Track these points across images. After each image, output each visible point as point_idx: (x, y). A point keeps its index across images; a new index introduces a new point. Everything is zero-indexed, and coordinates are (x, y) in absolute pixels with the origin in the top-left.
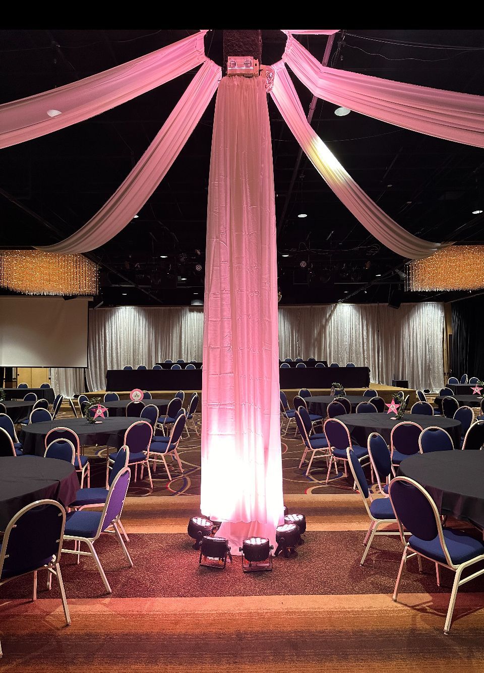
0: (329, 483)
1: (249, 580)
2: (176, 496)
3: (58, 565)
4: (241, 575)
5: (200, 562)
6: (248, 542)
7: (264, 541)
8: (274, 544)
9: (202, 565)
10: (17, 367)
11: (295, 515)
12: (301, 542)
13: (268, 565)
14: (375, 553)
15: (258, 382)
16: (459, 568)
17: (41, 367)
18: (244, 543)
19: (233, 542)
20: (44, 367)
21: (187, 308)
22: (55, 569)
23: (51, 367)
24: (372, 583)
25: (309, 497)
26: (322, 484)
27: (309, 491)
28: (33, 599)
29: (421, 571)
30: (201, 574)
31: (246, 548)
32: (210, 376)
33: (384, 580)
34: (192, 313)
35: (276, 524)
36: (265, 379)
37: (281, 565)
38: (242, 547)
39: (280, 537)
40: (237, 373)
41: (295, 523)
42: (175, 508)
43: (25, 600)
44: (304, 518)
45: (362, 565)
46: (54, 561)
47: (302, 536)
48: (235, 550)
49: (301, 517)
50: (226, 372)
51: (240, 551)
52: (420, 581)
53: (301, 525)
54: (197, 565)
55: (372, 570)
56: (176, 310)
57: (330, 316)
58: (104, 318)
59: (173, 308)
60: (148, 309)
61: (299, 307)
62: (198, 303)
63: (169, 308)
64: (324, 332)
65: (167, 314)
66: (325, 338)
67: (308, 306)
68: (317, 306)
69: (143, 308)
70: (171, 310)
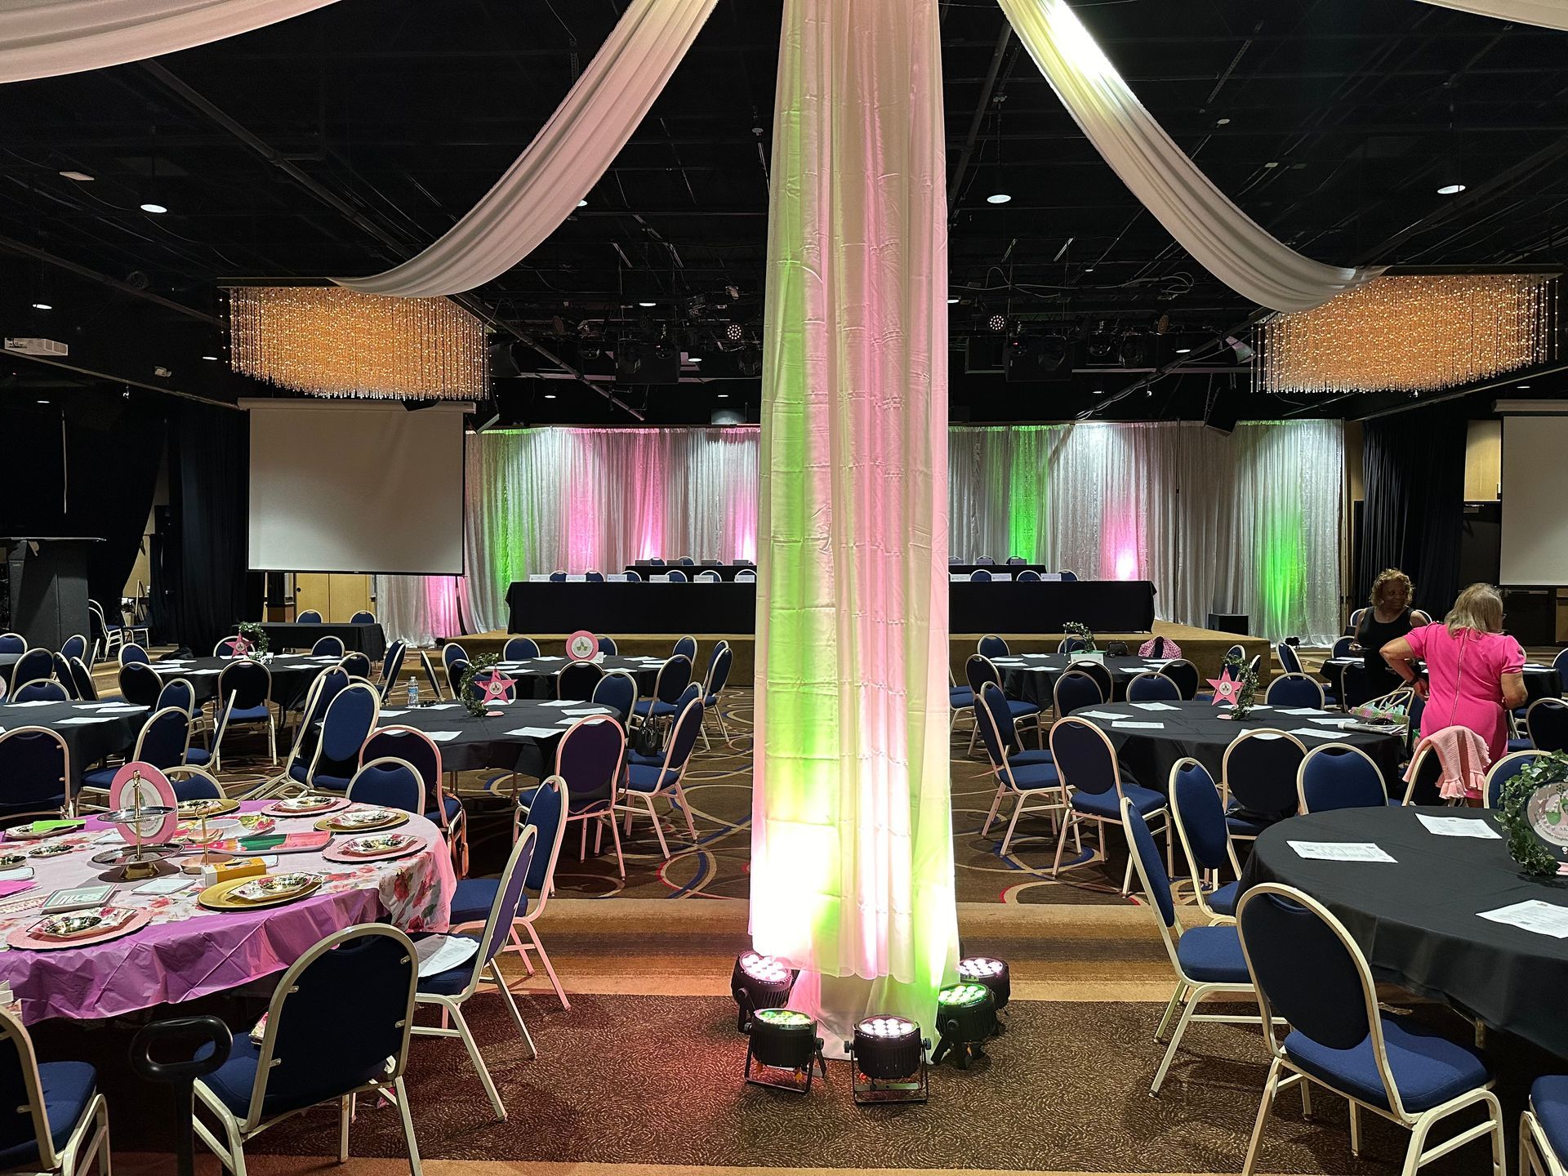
0: (1059, 876)
1: (870, 1126)
2: (682, 899)
3: (400, 1080)
4: (848, 1109)
5: (747, 1075)
6: (866, 1028)
7: (907, 1029)
8: (931, 1034)
9: (749, 1082)
10: (295, 572)
11: (981, 962)
12: (997, 1029)
13: (915, 1086)
14: (1187, 1064)
15: (896, 631)
16: (1421, 1123)
17: (352, 573)
18: (856, 1032)
19: (829, 1025)
20: (360, 573)
21: (702, 432)
22: (394, 1091)
23: (375, 573)
24: (1184, 1143)
25: (1010, 910)
26: (1042, 878)
27: (1011, 894)
28: (339, 1157)
29: (1307, 1116)
30: (750, 1106)
31: (863, 1046)
32: (776, 612)
33: (1215, 1138)
34: (714, 445)
35: (936, 982)
36: (912, 621)
37: (949, 1089)
38: (851, 1041)
39: (948, 1017)
40: (845, 607)
41: (984, 981)
42: (680, 930)
43: (321, 1161)
44: (1006, 970)
45: (1157, 1095)
46: (390, 1070)
47: (999, 1014)
48: (834, 1046)
49: (996, 967)
50: (816, 602)
51: (847, 1051)
52: (1306, 1140)
53: (998, 987)
54: (739, 1082)
55: (1182, 1108)
56: (674, 436)
57: (1056, 452)
58: (501, 455)
59: (667, 431)
60: (607, 433)
61: (977, 430)
62: (729, 419)
63: (657, 430)
64: (1041, 493)
65: (654, 446)
66: (1042, 506)
67: (1000, 429)
68: (1023, 428)
69: (596, 430)
70: (662, 436)
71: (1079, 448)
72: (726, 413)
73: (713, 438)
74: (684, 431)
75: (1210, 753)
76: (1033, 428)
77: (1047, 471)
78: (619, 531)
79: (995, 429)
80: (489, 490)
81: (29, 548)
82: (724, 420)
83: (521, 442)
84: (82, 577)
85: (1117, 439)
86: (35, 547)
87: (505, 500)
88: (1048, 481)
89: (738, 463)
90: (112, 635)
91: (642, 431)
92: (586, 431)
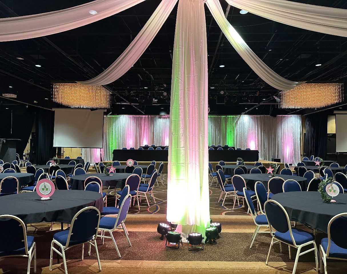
0: (234, 210)
1: (191, 254)
2: (152, 214)
3: (95, 241)
4: (187, 251)
5: (166, 245)
6: (191, 235)
7: (199, 235)
8: (204, 236)
9: (166, 247)
10: (64, 147)
11: (216, 223)
12: (219, 237)
13: (201, 247)
14: (258, 243)
15: (197, 153)
16: (300, 247)
18: (189, 235)
19: (183, 236)
20: (79, 148)
21: (157, 116)
22: (94, 243)
23: (82, 148)
24: (256, 257)
25: (223, 216)
26: (231, 210)
27: (224, 213)
28: (82, 259)
29: (281, 252)
30: (167, 251)
31: (190, 238)
32: (173, 149)
33: (263, 256)
34: (160, 119)
35: (206, 227)
36: (201, 151)
37: (208, 248)
38: (188, 237)
39: (208, 233)
40: (186, 148)
41: (216, 226)
42: (152, 220)
44: (221, 225)
45: (251, 249)
46: (93, 239)
47: (219, 234)
48: (184, 240)
49: (219, 224)
50: (181, 147)
51: (187, 239)
52: (281, 256)
53: (219, 228)
54: (164, 247)
55: (256, 251)
56: (151, 117)
57: (237, 121)
58: (112, 121)
59: (149, 116)
60: (136, 117)
61: (219, 116)
62: (164, 113)
63: (147, 116)
64: (234, 131)
65: (147, 119)
66: (234, 134)
67: (224, 116)
68: (229, 116)
69: (133, 116)
70: (149, 117)
71: (242, 121)
72: (163, 112)
73: (160, 118)
74: (153, 116)
75: (265, 183)
76: (232, 116)
77: (235, 126)
78: (138, 138)
79: (223, 116)
80: (109, 129)
81: (3, 140)
82: (163, 114)
83: (116, 118)
84: (14, 148)
85: (251, 119)
86: (5, 141)
87: (112, 131)
88: (235, 128)
89: (166, 123)
90: (21, 161)
91: (144, 116)
92: (131, 116)
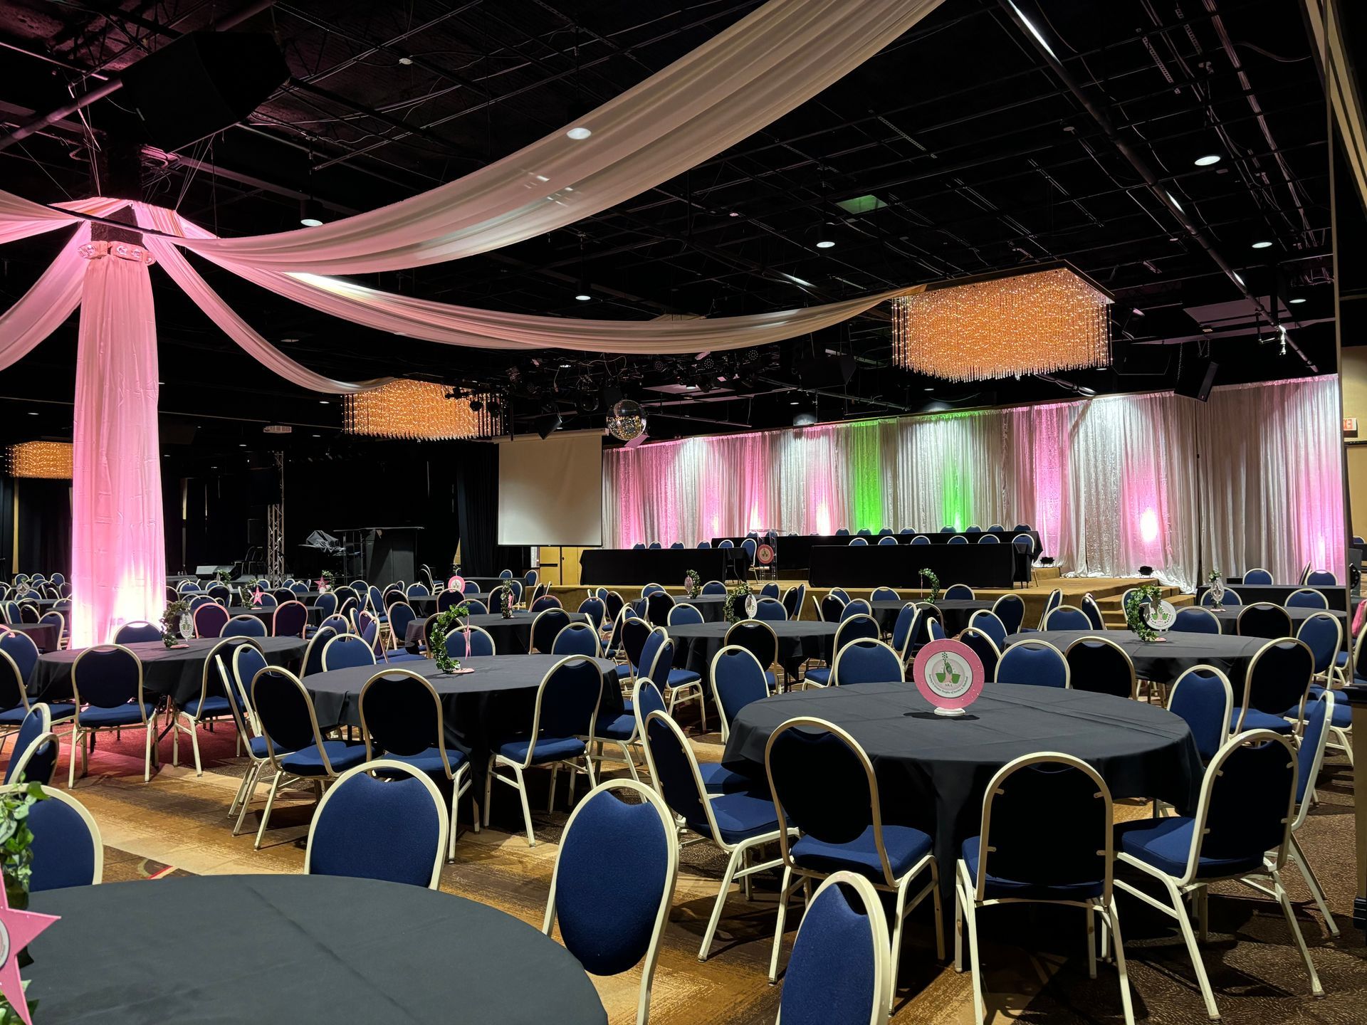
23: (561, 546)
34: (798, 441)
56: (771, 436)
57: (1076, 426)
58: (664, 461)
59: (767, 433)
60: (728, 439)
61: (1005, 411)
63: (760, 434)
64: (1063, 465)
65: (759, 445)
66: (1064, 476)
67: (1025, 409)
68: (1044, 407)
69: (721, 437)
70: (764, 437)
71: (1098, 421)
73: (798, 436)
74: (778, 432)
76: (1054, 406)
77: (1067, 443)
78: (736, 511)
79: (1020, 409)
80: (657, 487)
81: (376, 533)
82: (803, 422)
83: (676, 450)
84: (410, 550)
85: (1134, 410)
86: (380, 533)
87: (666, 493)
88: (1068, 452)
89: (817, 454)
90: (437, 586)
91: (750, 435)
92: (715, 438)
